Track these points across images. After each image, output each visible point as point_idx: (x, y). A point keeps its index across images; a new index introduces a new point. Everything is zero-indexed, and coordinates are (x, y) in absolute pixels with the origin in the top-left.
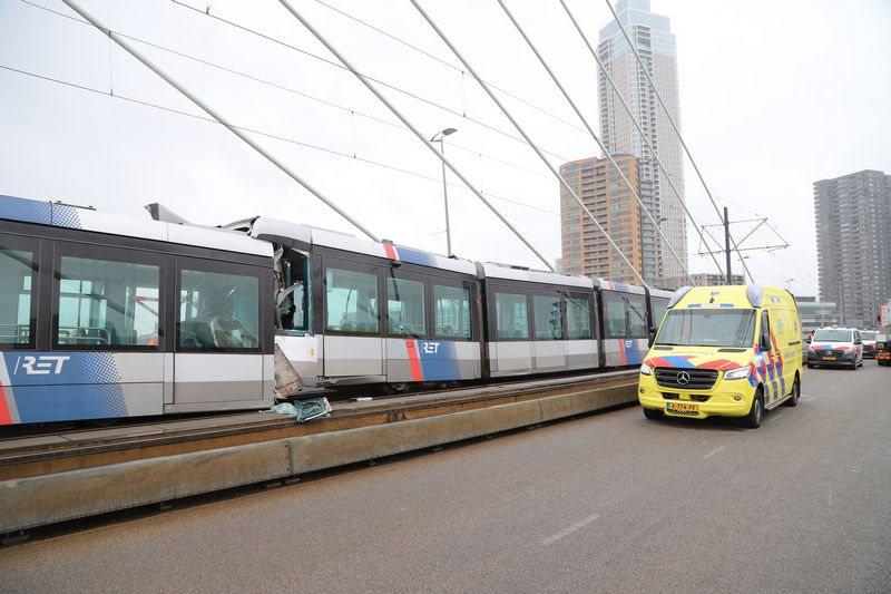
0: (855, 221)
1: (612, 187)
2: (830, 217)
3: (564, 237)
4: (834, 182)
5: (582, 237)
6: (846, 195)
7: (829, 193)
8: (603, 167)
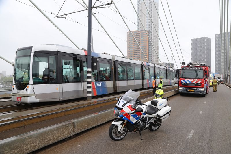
0: (201, 50)
1: (142, 39)
2: (195, 49)
3: (128, 52)
4: (196, 39)
5: (133, 52)
6: (199, 43)
7: (195, 43)
8: (140, 33)
